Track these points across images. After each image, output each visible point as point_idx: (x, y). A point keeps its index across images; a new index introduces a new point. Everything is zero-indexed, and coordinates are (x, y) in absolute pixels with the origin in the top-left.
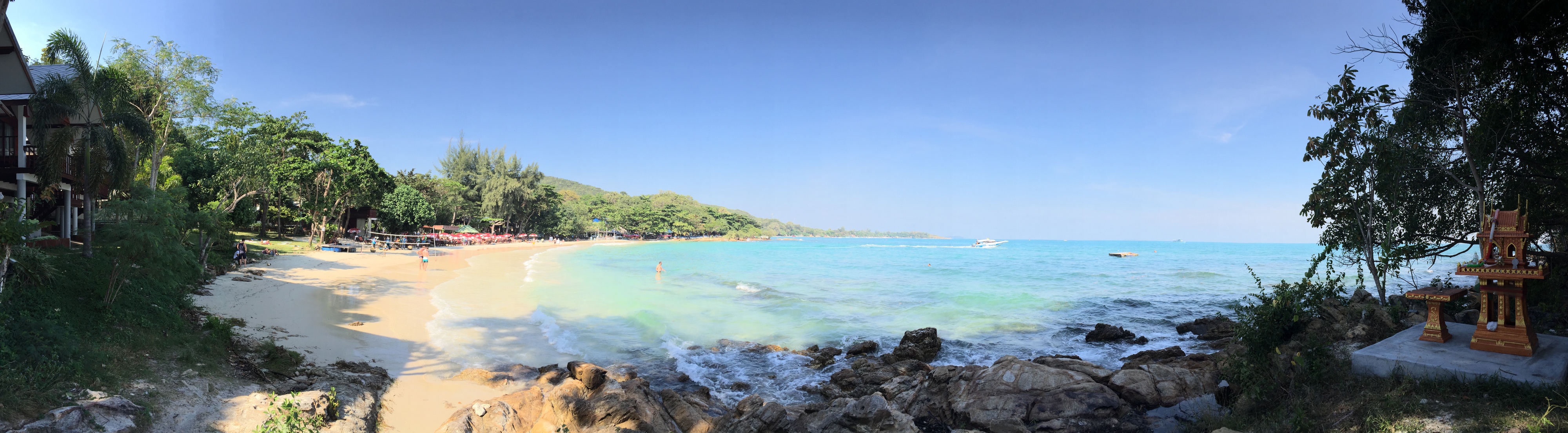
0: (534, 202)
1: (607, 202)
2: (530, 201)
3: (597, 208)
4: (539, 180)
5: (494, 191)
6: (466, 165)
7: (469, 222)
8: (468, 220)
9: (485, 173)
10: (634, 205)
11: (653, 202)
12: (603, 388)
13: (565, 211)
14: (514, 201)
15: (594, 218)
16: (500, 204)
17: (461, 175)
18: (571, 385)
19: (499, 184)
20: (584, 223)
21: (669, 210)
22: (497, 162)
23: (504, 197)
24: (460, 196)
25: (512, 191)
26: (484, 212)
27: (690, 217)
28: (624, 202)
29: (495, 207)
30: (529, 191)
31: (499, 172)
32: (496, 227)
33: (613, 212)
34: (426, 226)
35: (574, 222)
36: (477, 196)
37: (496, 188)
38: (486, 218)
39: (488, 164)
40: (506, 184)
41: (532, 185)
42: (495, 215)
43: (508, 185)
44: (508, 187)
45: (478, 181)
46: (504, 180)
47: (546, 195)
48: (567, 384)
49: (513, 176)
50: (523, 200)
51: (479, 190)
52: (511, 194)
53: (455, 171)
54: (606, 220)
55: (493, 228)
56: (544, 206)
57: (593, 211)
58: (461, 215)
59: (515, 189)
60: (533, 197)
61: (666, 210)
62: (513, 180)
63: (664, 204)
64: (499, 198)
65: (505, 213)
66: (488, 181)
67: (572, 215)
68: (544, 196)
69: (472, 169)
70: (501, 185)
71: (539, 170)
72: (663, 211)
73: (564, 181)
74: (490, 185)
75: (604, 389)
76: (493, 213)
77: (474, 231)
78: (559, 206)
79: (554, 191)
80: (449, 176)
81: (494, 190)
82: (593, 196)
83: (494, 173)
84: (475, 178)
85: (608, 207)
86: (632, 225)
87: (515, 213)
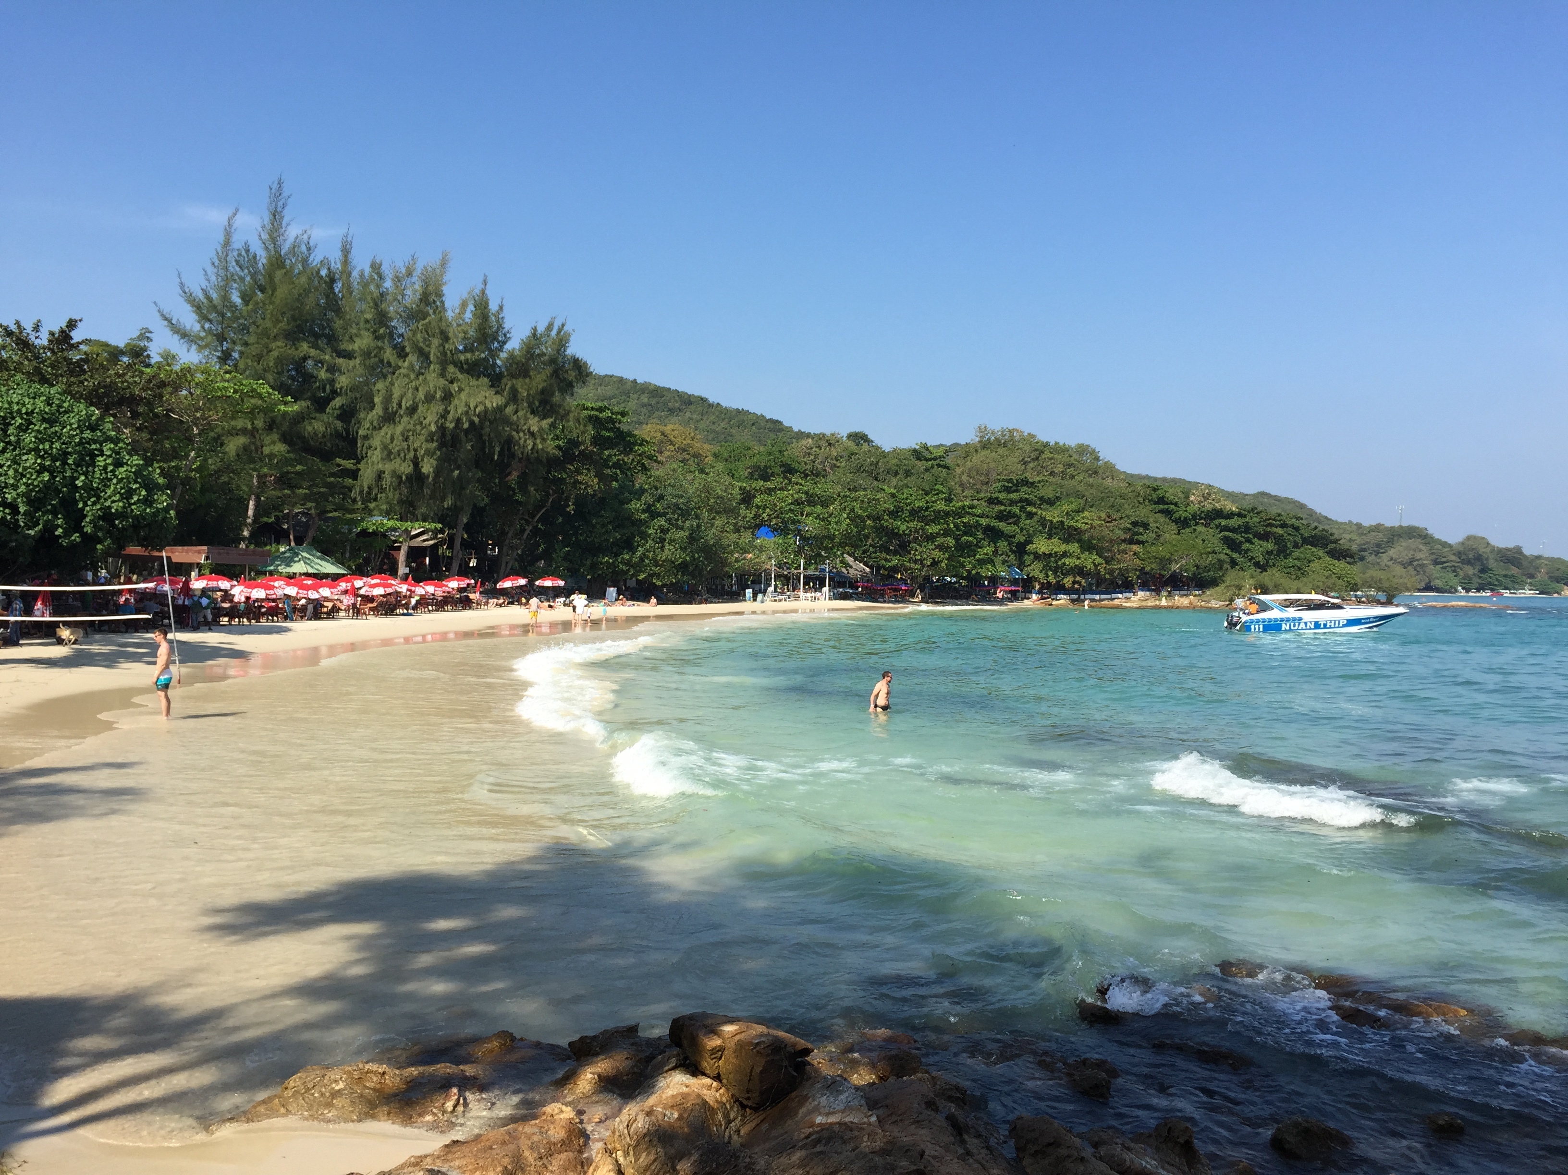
0: (553, 463)
1: (803, 467)
2: (538, 460)
3: (769, 491)
4: (570, 385)
5: (405, 423)
6: (294, 318)
7: (311, 533)
8: (307, 526)
9: (367, 354)
10: (894, 481)
11: (958, 471)
12: (801, 1104)
13: (661, 498)
14: (481, 460)
15: (757, 526)
16: (427, 468)
17: (275, 354)
18: (684, 1096)
19: (421, 395)
20: (725, 542)
21: (1014, 496)
22: (414, 315)
23: (442, 445)
24: (275, 437)
25: (472, 423)
26: (369, 497)
27: (1088, 520)
28: (859, 469)
29: (409, 477)
30: (534, 424)
31: (424, 355)
32: (415, 554)
33: (825, 504)
34: (135, 550)
35: (692, 539)
36: (338, 435)
37: (412, 410)
38: (377, 521)
39: (382, 318)
40: (448, 397)
41: (544, 402)
42: (407, 510)
43: (456, 401)
44: (458, 407)
45: (343, 381)
46: (442, 382)
47: (597, 440)
48: (670, 1092)
49: (474, 369)
50: (512, 456)
51: (347, 414)
52: (467, 432)
53: (252, 339)
54: (798, 532)
55: (402, 556)
56: (590, 481)
57: (757, 500)
58: (277, 508)
59: (484, 416)
60: (550, 446)
61: (1002, 496)
62: (473, 382)
63: (993, 476)
64: (420, 443)
65: (448, 503)
66: (380, 385)
67: (685, 514)
68: (587, 444)
69: (317, 336)
70: (430, 398)
71: (573, 349)
72: (991, 501)
73: (657, 392)
74: (388, 399)
75: (803, 1111)
76: (401, 502)
77: (329, 568)
78: (640, 480)
79: (624, 428)
80: (225, 357)
81: (405, 419)
82: (758, 448)
83: (402, 354)
84: (332, 369)
85: (808, 486)
86: (888, 551)
87: (485, 501)
